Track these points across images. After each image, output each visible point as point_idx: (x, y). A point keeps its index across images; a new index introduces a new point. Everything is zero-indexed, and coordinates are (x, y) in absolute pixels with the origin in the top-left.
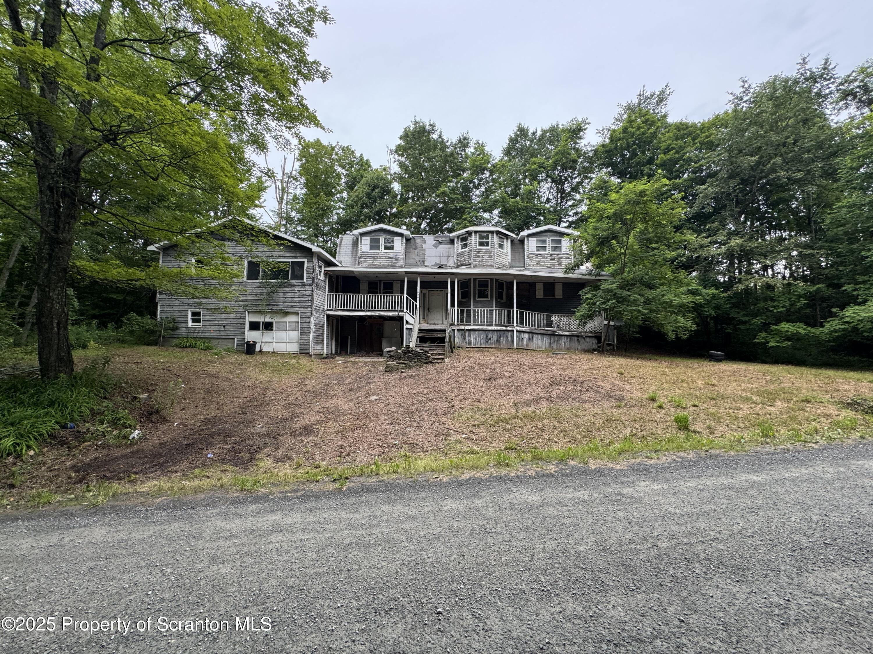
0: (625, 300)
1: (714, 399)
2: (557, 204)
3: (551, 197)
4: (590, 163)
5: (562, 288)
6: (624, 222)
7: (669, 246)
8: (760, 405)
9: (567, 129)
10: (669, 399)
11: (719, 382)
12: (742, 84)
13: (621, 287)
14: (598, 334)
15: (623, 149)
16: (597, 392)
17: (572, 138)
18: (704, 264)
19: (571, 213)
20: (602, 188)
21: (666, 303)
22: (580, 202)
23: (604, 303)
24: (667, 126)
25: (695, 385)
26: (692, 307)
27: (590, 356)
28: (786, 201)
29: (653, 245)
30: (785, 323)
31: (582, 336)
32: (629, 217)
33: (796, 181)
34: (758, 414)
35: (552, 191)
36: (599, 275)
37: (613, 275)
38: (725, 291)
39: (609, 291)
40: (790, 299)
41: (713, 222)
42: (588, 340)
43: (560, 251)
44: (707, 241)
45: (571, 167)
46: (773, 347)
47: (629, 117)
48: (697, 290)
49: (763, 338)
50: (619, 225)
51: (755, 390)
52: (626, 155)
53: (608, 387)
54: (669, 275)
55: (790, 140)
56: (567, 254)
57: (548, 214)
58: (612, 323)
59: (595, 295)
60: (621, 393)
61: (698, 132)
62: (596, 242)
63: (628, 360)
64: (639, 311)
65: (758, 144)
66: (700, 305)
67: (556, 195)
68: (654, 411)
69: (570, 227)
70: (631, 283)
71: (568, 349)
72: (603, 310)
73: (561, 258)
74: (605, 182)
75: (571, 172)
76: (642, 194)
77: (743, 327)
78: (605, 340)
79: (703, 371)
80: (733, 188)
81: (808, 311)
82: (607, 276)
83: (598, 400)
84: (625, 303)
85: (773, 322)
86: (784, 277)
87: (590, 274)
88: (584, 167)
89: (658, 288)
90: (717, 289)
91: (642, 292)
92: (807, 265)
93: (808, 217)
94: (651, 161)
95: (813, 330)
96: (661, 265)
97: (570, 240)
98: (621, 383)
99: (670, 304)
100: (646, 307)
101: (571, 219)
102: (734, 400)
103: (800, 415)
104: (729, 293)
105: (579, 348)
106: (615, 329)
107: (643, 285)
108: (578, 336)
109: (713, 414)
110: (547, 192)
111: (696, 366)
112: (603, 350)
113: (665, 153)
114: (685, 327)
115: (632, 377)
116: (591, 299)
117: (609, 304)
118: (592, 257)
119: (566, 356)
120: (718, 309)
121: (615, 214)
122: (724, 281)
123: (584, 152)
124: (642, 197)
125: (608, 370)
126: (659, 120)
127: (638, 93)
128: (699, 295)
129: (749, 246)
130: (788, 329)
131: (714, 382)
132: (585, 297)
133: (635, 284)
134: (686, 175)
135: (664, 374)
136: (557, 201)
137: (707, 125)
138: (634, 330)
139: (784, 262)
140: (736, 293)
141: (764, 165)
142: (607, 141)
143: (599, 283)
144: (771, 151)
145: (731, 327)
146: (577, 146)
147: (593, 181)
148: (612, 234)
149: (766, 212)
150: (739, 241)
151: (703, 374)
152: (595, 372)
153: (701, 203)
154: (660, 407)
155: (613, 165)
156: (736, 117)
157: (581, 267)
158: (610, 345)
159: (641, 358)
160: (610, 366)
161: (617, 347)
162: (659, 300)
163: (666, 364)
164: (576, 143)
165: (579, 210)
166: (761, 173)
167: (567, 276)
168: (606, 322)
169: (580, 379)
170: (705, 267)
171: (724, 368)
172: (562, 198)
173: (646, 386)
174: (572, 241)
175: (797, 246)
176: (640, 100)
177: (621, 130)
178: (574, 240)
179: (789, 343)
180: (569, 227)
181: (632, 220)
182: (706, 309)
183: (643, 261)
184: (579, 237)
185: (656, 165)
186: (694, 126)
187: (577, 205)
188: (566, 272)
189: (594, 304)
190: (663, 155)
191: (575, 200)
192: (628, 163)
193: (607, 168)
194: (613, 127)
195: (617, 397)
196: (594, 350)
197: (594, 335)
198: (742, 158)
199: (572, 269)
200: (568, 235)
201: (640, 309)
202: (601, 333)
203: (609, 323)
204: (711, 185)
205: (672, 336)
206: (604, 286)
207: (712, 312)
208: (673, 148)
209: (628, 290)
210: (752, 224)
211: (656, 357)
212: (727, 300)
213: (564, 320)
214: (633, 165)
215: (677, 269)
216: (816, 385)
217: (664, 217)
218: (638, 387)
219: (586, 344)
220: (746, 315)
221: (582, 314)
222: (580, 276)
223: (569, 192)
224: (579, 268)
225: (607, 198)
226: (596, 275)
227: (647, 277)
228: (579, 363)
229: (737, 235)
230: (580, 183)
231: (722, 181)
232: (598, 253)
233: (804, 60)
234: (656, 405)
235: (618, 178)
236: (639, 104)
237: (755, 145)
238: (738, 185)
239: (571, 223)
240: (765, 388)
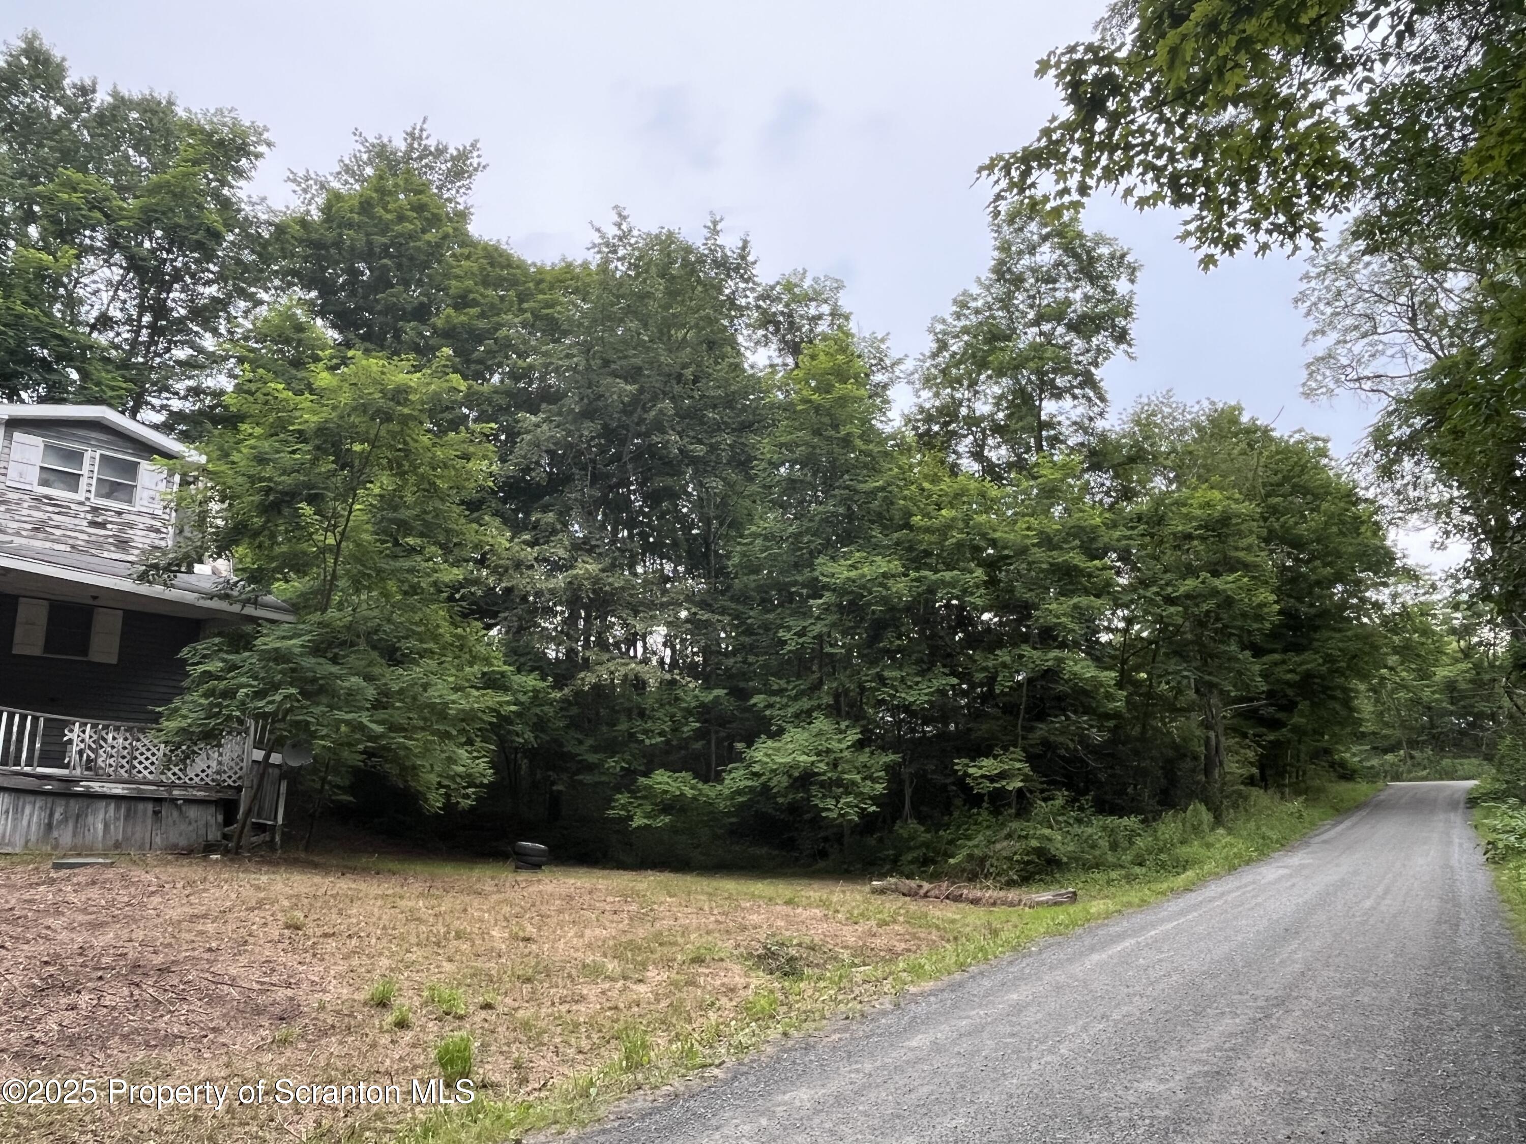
0: (322, 690)
1: (529, 980)
2: (134, 343)
3: (116, 313)
4: (260, 255)
5: (118, 630)
6: (344, 461)
7: (446, 549)
8: (620, 984)
9: (202, 131)
10: (426, 994)
11: (540, 929)
12: (616, 218)
13: (317, 649)
14: (230, 795)
15: (355, 254)
16: (213, 1000)
17: (212, 159)
18: (519, 611)
19: (181, 386)
20: (287, 342)
21: (432, 706)
22: (215, 360)
23: (259, 695)
24: (466, 241)
25: (489, 944)
26: (491, 723)
27: (191, 871)
28: (673, 495)
29: (410, 540)
30: (661, 771)
31: (173, 801)
32: (357, 447)
33: (694, 461)
34: (616, 1008)
35: (122, 295)
36: (255, 603)
37: (297, 607)
38: (558, 685)
39: (278, 656)
40: (672, 716)
41: (545, 509)
42: (193, 812)
43: (130, 501)
44: (530, 553)
45: (199, 246)
46: (639, 827)
47: (381, 178)
48: (503, 674)
49: (623, 808)
50: (327, 465)
51: (611, 943)
52: (362, 274)
53: (252, 978)
54: (446, 630)
55: (688, 373)
56: (154, 516)
57: (99, 365)
58: (276, 758)
59: (233, 667)
60: (289, 992)
61: (531, 285)
62: (257, 498)
63: (317, 879)
64: (361, 727)
65: (638, 361)
66: (505, 720)
67: (135, 314)
68: (385, 1040)
69: (172, 429)
70: (342, 637)
71: (117, 845)
72: (257, 717)
73: (131, 526)
74: (300, 328)
75: (197, 261)
76: (400, 395)
77: (587, 778)
78: (248, 812)
79: (505, 901)
80: (588, 442)
81: (698, 745)
82: (277, 608)
83: (214, 1030)
84: (325, 700)
85: (642, 768)
86: (661, 662)
87: (227, 597)
88: (239, 262)
89: (415, 662)
90: (544, 679)
91: (376, 671)
92: (702, 643)
93: (706, 538)
94: (421, 313)
95: (705, 788)
96: (426, 602)
97: (171, 474)
98: (291, 960)
99: (440, 712)
100: (381, 714)
101: (176, 405)
102: (570, 976)
103: (690, 996)
104: (566, 690)
105: (158, 840)
106: (282, 777)
107: (374, 648)
108: (158, 801)
109: (526, 1025)
110: (106, 296)
111: (489, 886)
112: (238, 847)
113: (456, 307)
114: (469, 775)
115: (326, 935)
116: (218, 678)
117: (278, 698)
118: (237, 543)
119: (110, 874)
120: (543, 730)
121: (321, 431)
122: (557, 658)
123: (246, 218)
124: (399, 403)
125: (256, 917)
126: (450, 220)
127: (409, 130)
128: (506, 689)
129: (610, 584)
130: (665, 787)
131: (531, 930)
132: (201, 668)
133: (352, 645)
134: (496, 378)
135: (414, 918)
136: (137, 333)
137: (548, 278)
138: (338, 780)
139: (663, 630)
140: (578, 693)
141: (645, 410)
142: (316, 215)
143: (249, 628)
144: (657, 382)
145: (565, 776)
146: (225, 191)
147: (263, 310)
148: (309, 486)
149: (641, 511)
150: (593, 567)
151: (506, 909)
152: (210, 927)
153: (524, 457)
154: (402, 1024)
155: (327, 289)
156: (604, 286)
157: (197, 568)
158: (260, 828)
159: (353, 870)
160: (260, 905)
161: (283, 834)
162: (414, 698)
163: (417, 887)
164: (223, 183)
165: (209, 383)
166: (638, 424)
167: (144, 589)
168: (259, 755)
169: (158, 960)
170: (520, 619)
171: (550, 888)
172: (155, 330)
173: (365, 960)
174: (177, 478)
175: (690, 598)
176: (411, 148)
177: (356, 202)
178: (184, 475)
179: (667, 819)
180: (165, 428)
181: (365, 459)
182: (518, 728)
183: (383, 580)
184: (204, 470)
185: (434, 327)
186: (521, 266)
187: (202, 367)
188: (143, 577)
189: (229, 694)
190: (450, 311)
191: (201, 350)
192: (365, 297)
193: (308, 287)
194: (336, 185)
195: (277, 1010)
196: (209, 848)
197: (214, 796)
198: (609, 380)
199: (167, 569)
200: (167, 455)
201: (365, 721)
202: (239, 789)
203: (267, 757)
204: (547, 420)
205: (436, 801)
206: (268, 641)
207: (529, 735)
208: (475, 303)
209: (335, 660)
210: (615, 532)
211: (391, 866)
212: (562, 709)
213: (116, 740)
214: (379, 308)
215: (465, 616)
216: (712, 919)
217: (446, 473)
218: (342, 967)
219: (183, 827)
220: (595, 749)
221: (184, 724)
222: (190, 597)
223: (181, 320)
224: (190, 571)
225: (301, 374)
226: (247, 601)
227: (387, 628)
228: (157, 899)
229: (590, 551)
230: (219, 305)
231: (570, 418)
232: (256, 534)
233: (715, 223)
234: (390, 1018)
235: (334, 326)
236: (408, 158)
237: (633, 360)
238: (598, 436)
239: (177, 417)
240: (630, 936)
